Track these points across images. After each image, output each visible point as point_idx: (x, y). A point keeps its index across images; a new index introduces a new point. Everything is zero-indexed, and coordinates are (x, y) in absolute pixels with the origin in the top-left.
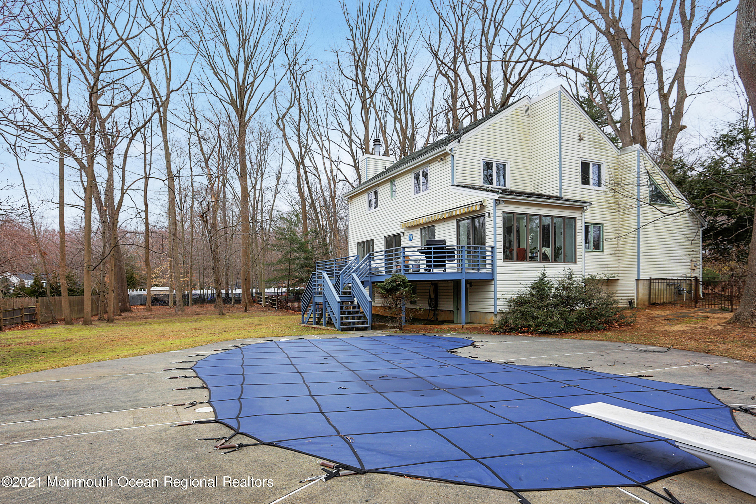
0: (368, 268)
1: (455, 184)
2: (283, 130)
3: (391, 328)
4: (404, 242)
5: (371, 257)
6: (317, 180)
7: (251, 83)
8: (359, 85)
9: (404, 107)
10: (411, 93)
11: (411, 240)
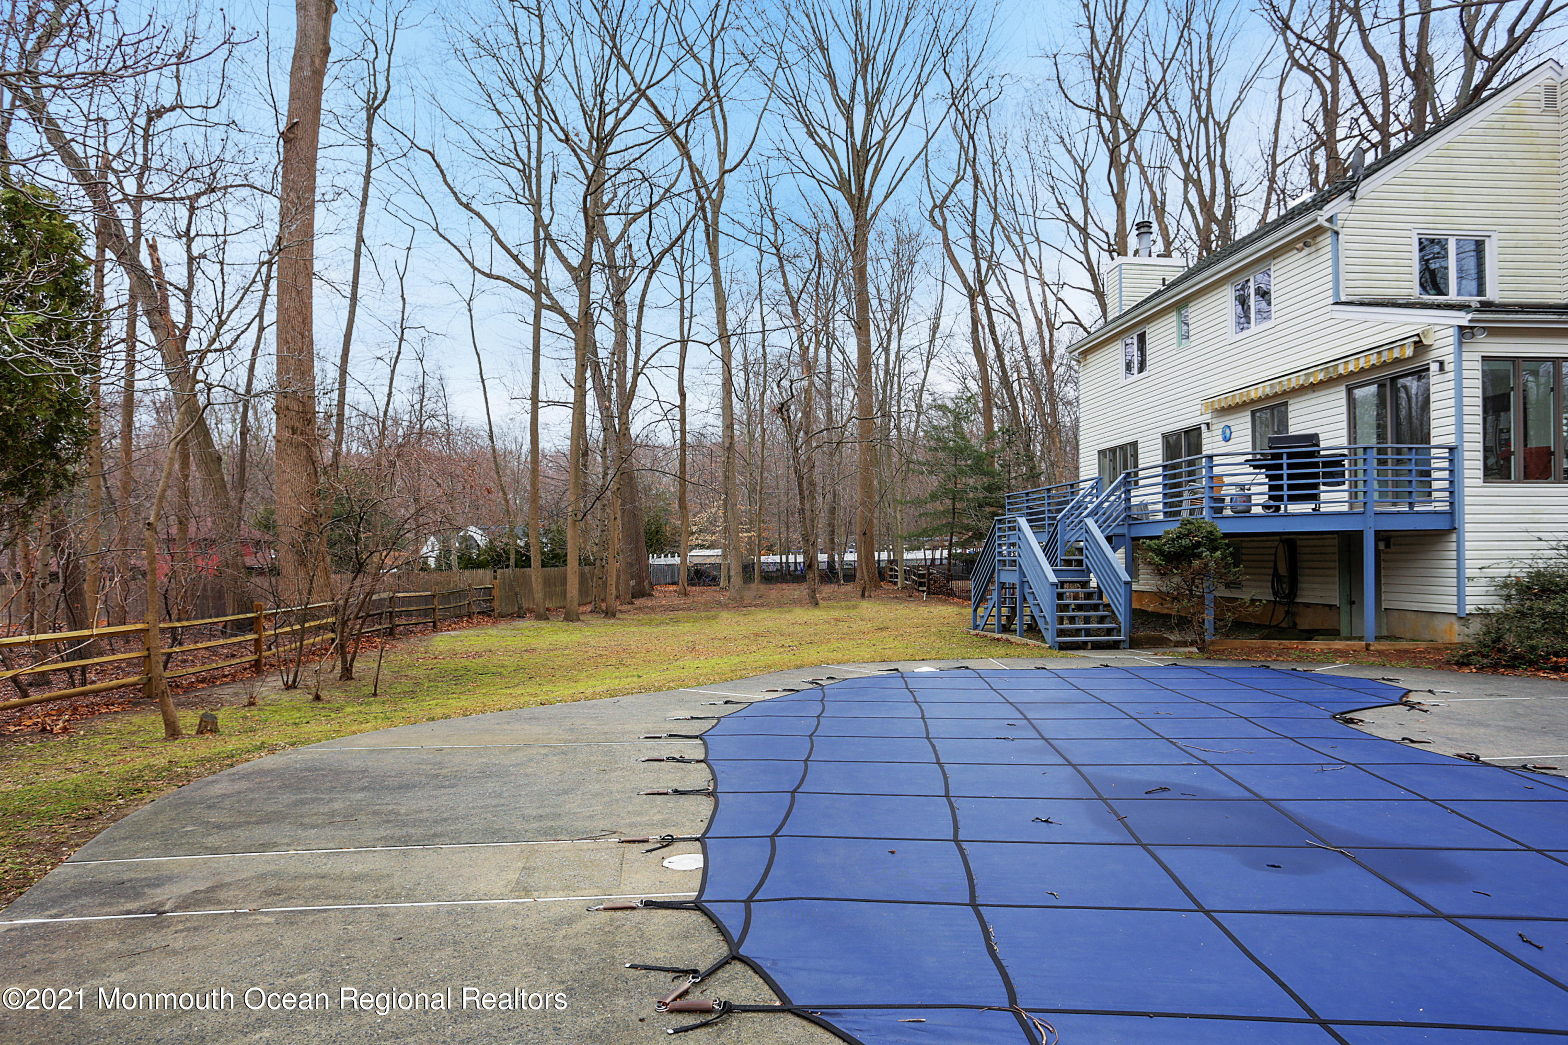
0: (1123, 505)
1: (1343, 299)
2: (944, 229)
3: (1178, 644)
4: (1211, 443)
5: (1130, 481)
6: (1014, 326)
7: (879, 143)
8: (1103, 119)
9: (1208, 154)
10: (1223, 120)
11: (1227, 439)
